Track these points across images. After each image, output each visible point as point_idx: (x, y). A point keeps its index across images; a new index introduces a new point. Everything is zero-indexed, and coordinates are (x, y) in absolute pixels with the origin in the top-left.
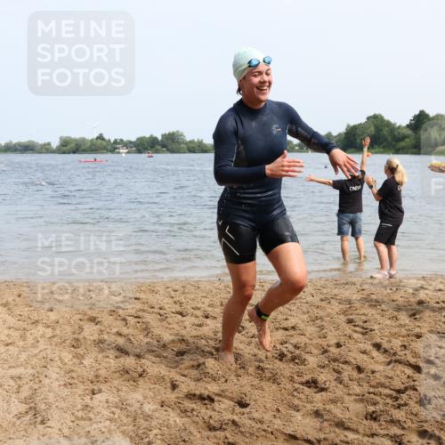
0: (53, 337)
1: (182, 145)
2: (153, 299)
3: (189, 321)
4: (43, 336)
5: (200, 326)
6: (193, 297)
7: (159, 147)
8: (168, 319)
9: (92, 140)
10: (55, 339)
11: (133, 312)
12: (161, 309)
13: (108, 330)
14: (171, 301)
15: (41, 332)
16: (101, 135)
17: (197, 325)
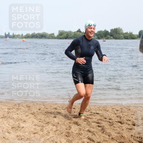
0: (57, 130)
1: (121, 35)
2: (106, 114)
3: (125, 126)
4: (52, 130)
5: (131, 129)
6: (127, 114)
7: (109, 36)
8: (114, 125)
9: (74, 32)
10: (57, 132)
11: (96, 120)
12: (110, 119)
13: (84, 129)
14: (115, 116)
15: (51, 128)
16: (79, 29)
17: (129, 129)
